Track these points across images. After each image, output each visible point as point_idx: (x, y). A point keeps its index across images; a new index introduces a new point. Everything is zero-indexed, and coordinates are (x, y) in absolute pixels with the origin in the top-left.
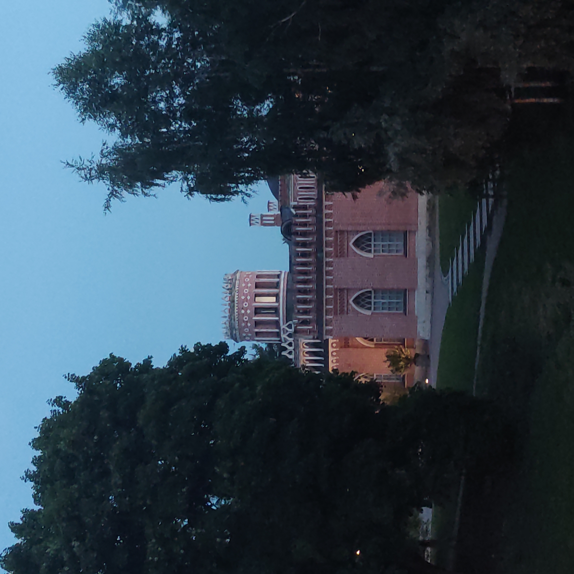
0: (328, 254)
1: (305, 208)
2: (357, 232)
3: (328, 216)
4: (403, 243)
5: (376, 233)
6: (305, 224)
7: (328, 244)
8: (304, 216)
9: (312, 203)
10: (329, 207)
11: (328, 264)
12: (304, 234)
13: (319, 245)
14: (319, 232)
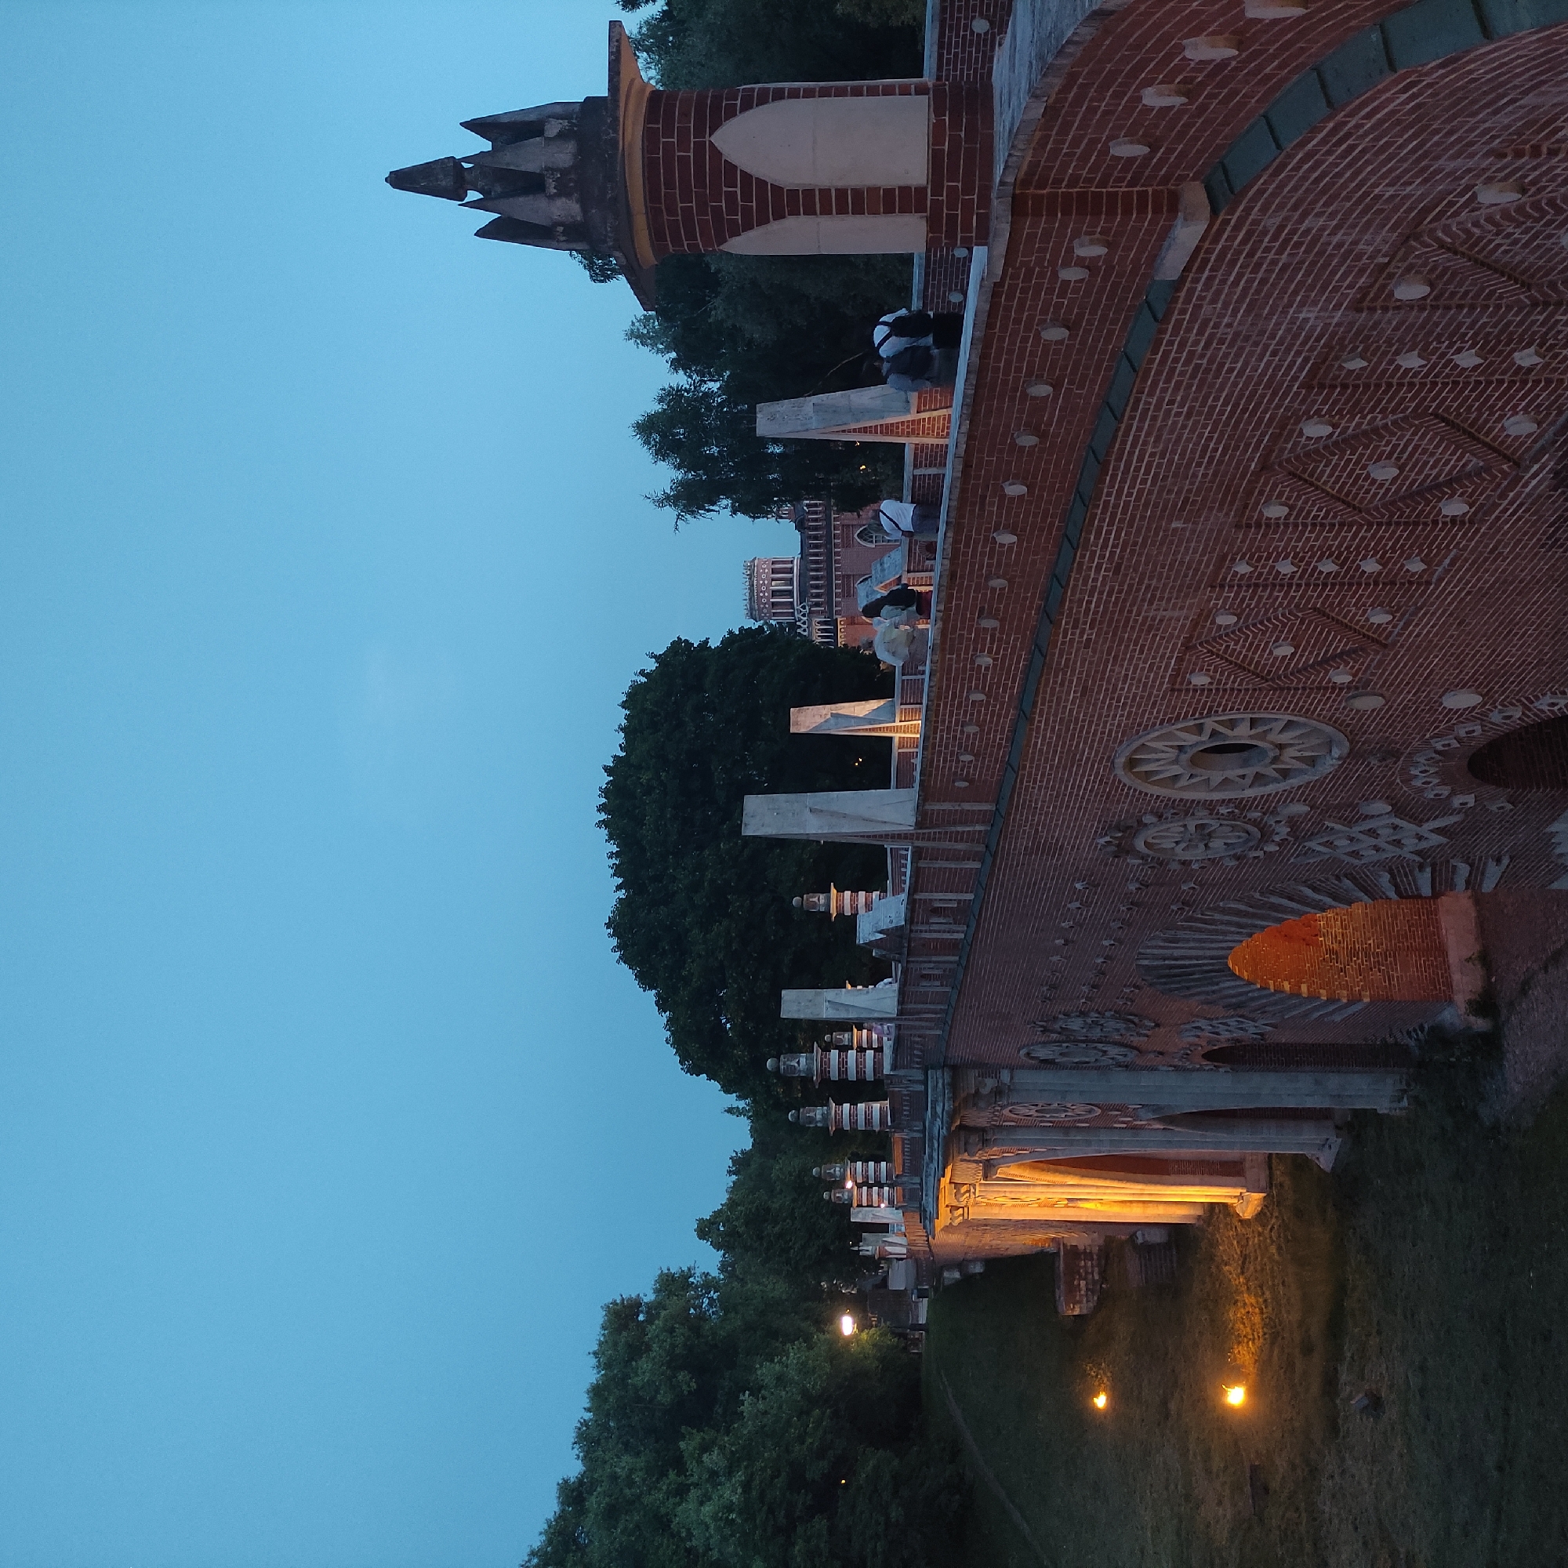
0: (836, 546)
11: (838, 554)
12: (815, 528)
13: (829, 537)
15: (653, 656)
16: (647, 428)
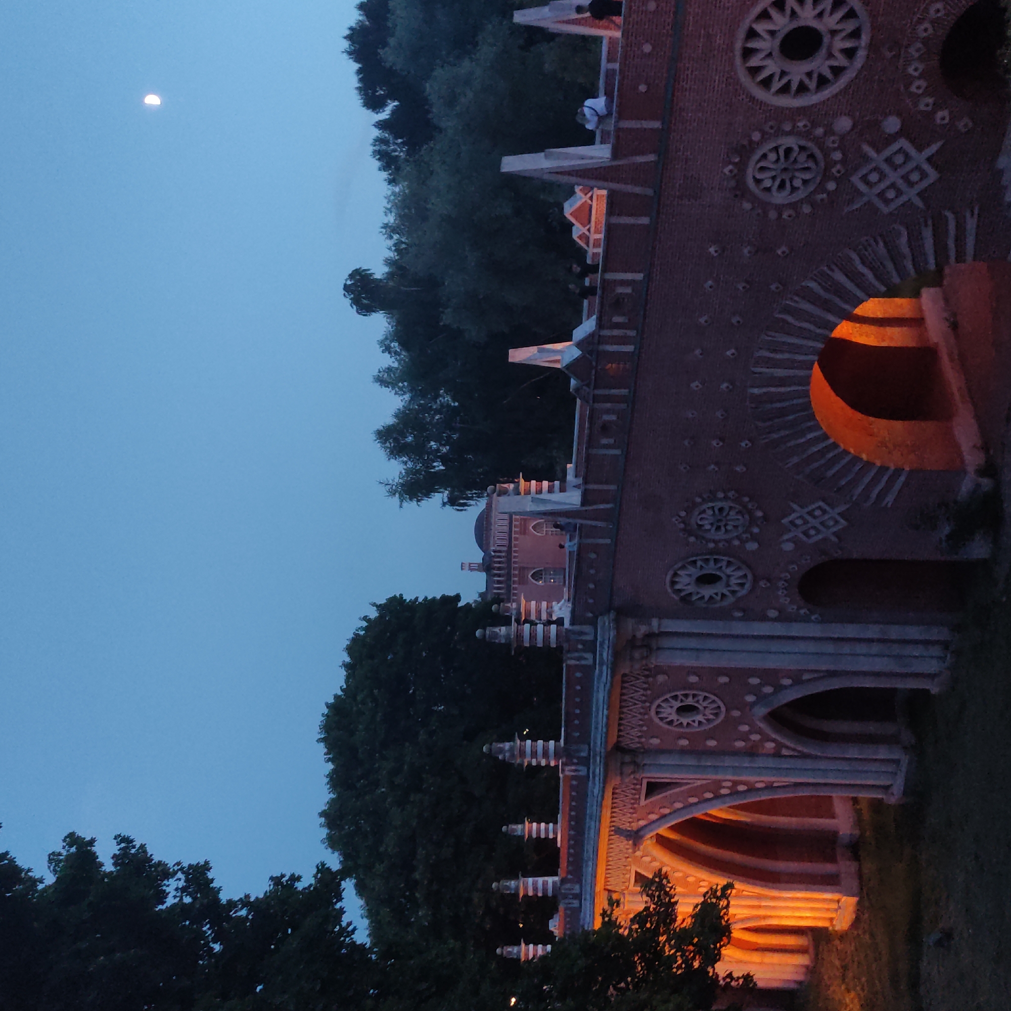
0: (514, 582)
1: (500, 551)
2: (534, 569)
3: (515, 557)
4: (563, 576)
5: (545, 569)
6: (499, 562)
7: (515, 576)
8: (499, 557)
9: (505, 549)
10: (515, 552)
11: (515, 589)
12: (499, 569)
13: (509, 576)
14: (509, 567)
15: (374, 605)
16: (384, 435)
